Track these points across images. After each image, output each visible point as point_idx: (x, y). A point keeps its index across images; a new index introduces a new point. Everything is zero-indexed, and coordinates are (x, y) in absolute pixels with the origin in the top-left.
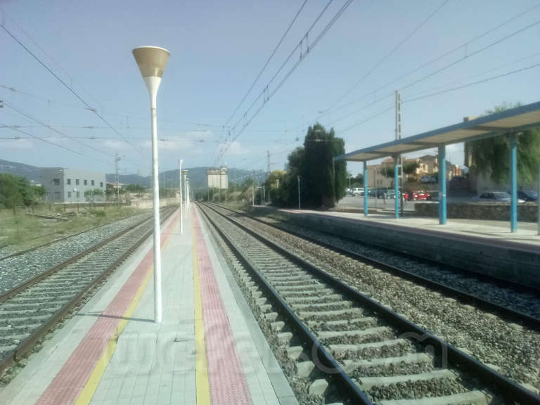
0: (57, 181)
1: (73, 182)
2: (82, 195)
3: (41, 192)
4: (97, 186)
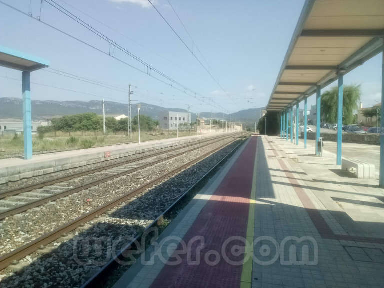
0: (166, 118)
2: (178, 126)
3: (157, 124)
4: (186, 121)
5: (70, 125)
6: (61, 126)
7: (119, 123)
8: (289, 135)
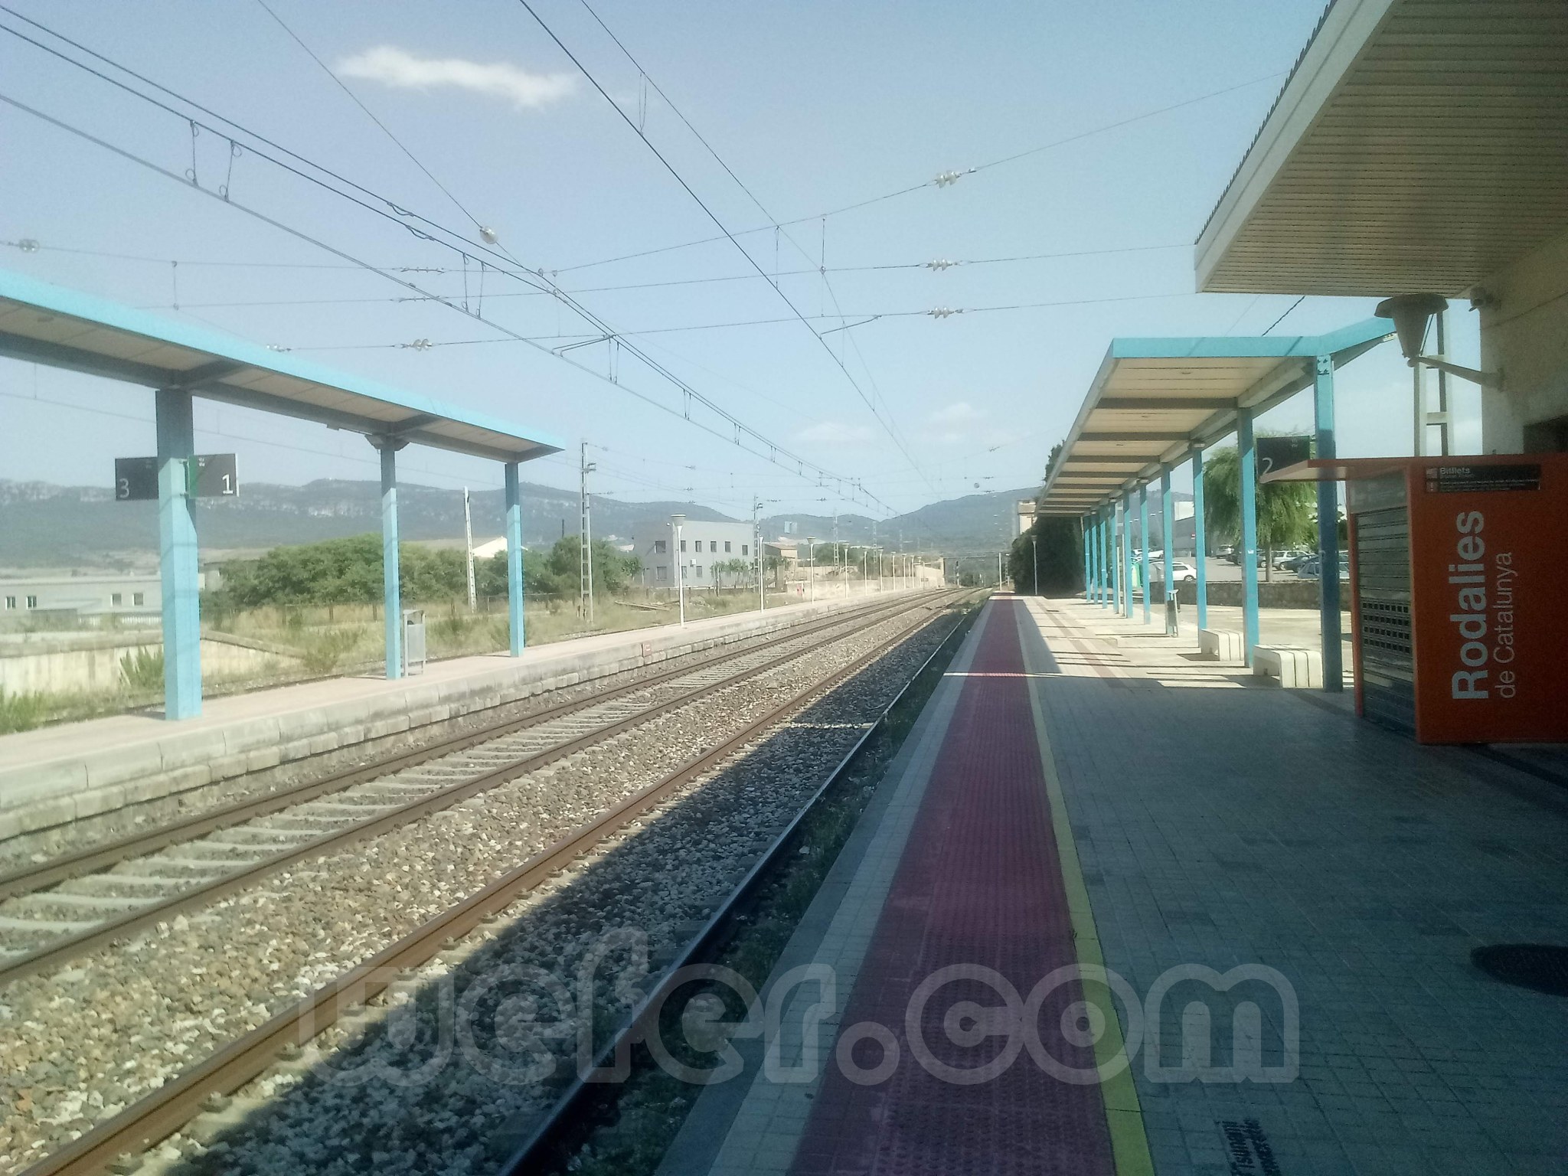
0: (661, 545)
1: (690, 545)
2: (706, 572)
3: (634, 566)
4: (736, 553)
5: (301, 582)
6: (262, 589)
7: (491, 569)
8: (1109, 591)
